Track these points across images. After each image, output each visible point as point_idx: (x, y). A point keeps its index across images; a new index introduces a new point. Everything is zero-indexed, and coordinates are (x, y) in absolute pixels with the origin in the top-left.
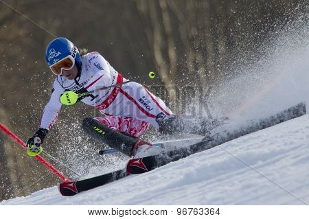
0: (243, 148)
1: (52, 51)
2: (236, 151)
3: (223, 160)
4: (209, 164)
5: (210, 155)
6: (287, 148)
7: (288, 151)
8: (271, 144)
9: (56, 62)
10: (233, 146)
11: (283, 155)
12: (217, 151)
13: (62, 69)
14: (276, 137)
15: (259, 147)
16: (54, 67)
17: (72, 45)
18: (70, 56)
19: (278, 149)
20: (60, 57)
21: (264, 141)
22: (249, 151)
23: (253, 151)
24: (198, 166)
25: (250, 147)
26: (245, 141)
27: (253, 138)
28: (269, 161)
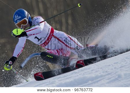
0: (81, 74)
1: (16, 16)
2: (78, 76)
3: (71, 80)
4: (63, 83)
5: (64, 78)
6: (104, 74)
7: (105, 76)
8: (96, 72)
9: (18, 22)
10: (76, 73)
11: (102, 78)
12: (67, 76)
13: (22, 25)
14: (99, 68)
15: (90, 73)
16: (18, 25)
17: (26, 13)
18: (26, 19)
19: (99, 75)
20: (20, 19)
21: (92, 70)
22: (84, 76)
23: (86, 76)
24: (58, 84)
25: (85, 74)
26: (82, 70)
27: (86, 69)
28: (95, 81)
